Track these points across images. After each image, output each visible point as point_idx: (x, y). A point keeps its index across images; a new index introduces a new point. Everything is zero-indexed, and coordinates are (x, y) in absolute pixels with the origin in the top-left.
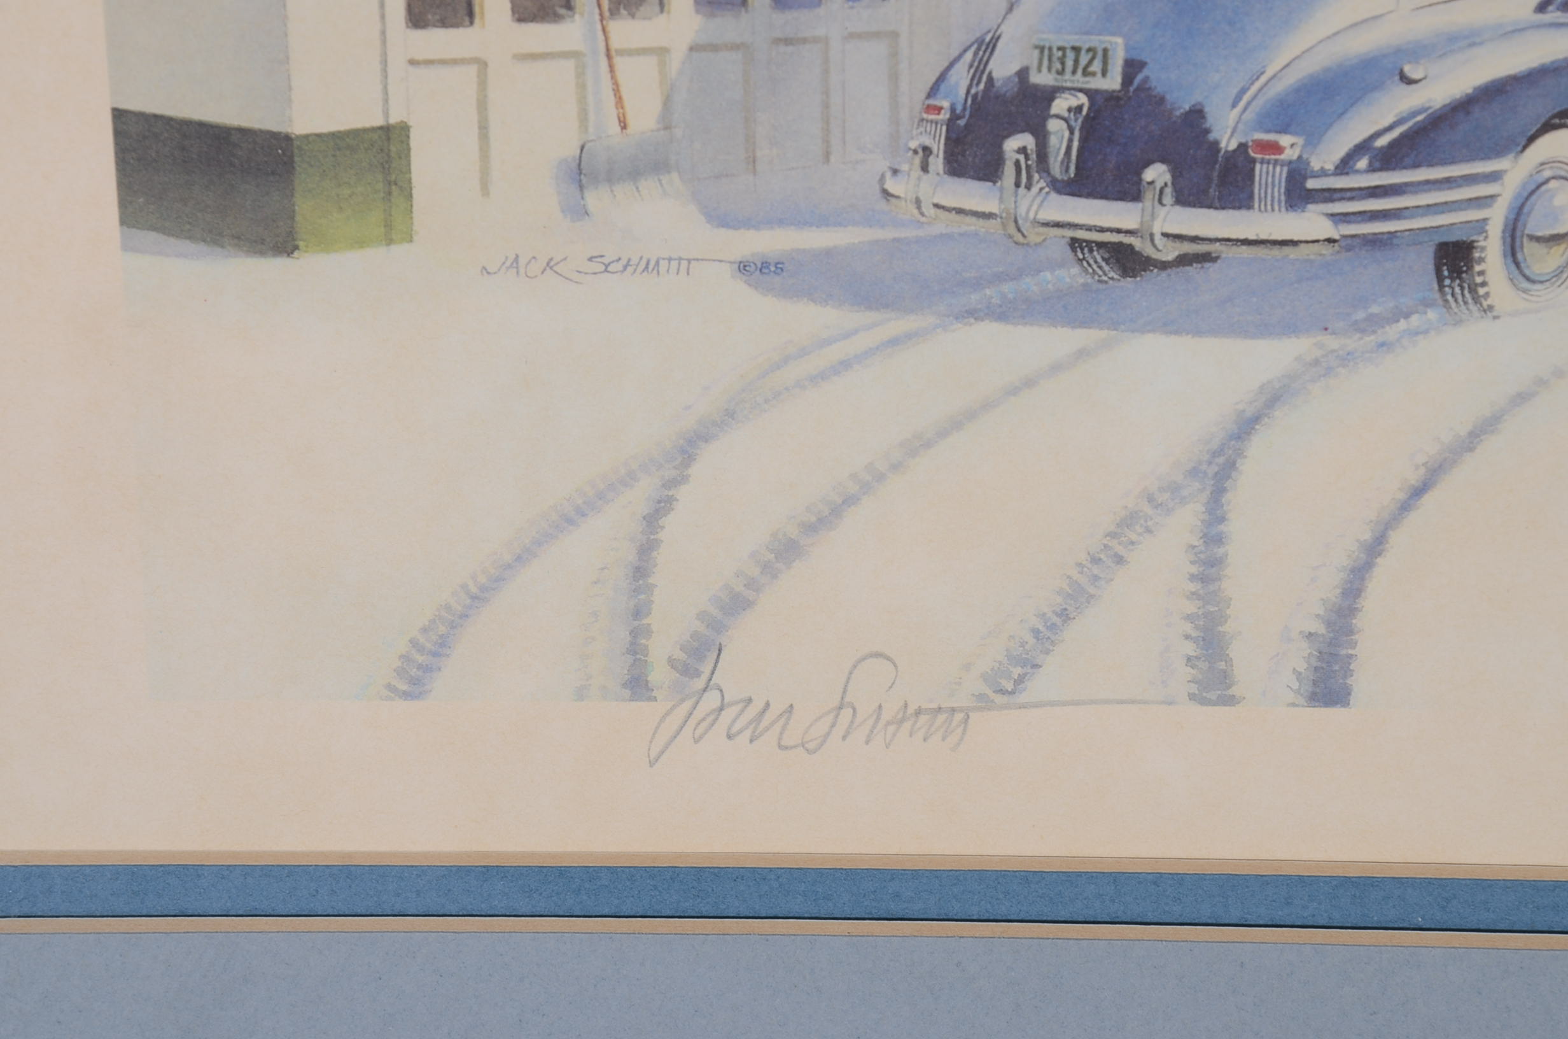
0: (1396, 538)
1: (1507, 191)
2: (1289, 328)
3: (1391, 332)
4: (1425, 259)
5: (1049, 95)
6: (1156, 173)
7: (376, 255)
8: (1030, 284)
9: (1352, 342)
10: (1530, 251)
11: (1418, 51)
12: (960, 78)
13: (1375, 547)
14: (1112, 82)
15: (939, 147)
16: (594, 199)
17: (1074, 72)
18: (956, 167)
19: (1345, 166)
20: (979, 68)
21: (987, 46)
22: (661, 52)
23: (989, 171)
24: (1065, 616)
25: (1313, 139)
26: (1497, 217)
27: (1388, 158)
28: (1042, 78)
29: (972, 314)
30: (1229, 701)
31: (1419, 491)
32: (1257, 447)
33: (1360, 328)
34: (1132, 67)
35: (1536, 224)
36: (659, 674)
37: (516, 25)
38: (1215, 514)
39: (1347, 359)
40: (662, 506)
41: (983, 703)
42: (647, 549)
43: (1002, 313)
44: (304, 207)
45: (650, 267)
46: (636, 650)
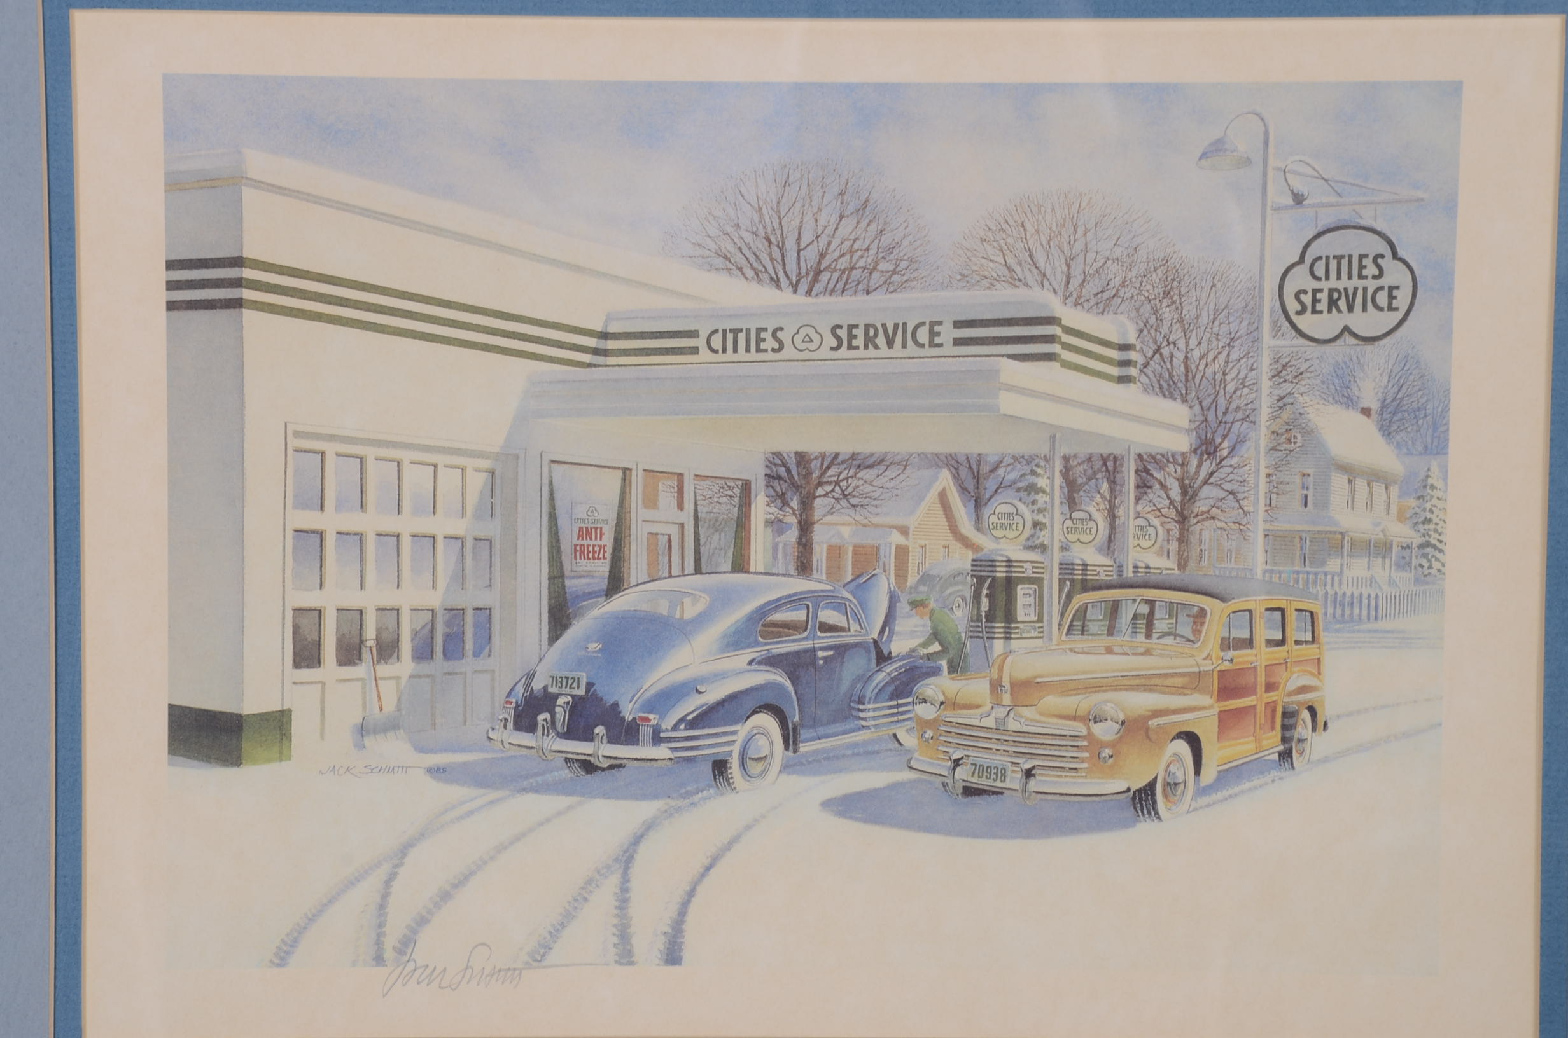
0: (699, 889)
1: (740, 738)
2: (655, 796)
3: (696, 798)
4: (708, 768)
5: (556, 697)
6: (600, 730)
7: (275, 766)
8: (549, 777)
9: (680, 803)
10: (749, 763)
11: (703, 680)
12: (520, 690)
13: (691, 893)
14: (582, 692)
15: (511, 719)
16: (368, 741)
17: (566, 687)
18: (518, 727)
19: (675, 728)
20: (528, 686)
21: (531, 676)
22: (398, 678)
23: (531, 728)
24: (563, 925)
25: (662, 716)
26: (736, 750)
27: (693, 724)
28: (553, 690)
29: (524, 790)
30: (631, 963)
31: (709, 868)
32: (642, 848)
33: (684, 796)
34: (590, 685)
35: (752, 753)
36: (389, 954)
37: (338, 667)
38: (625, 879)
39: (678, 810)
40: (392, 877)
41: (528, 966)
42: (385, 896)
43: (536, 790)
44: (246, 745)
45: (390, 770)
46: (379, 943)
